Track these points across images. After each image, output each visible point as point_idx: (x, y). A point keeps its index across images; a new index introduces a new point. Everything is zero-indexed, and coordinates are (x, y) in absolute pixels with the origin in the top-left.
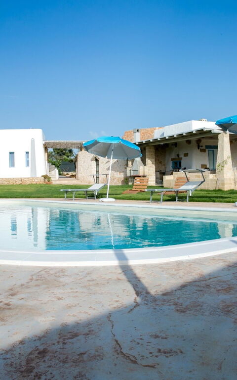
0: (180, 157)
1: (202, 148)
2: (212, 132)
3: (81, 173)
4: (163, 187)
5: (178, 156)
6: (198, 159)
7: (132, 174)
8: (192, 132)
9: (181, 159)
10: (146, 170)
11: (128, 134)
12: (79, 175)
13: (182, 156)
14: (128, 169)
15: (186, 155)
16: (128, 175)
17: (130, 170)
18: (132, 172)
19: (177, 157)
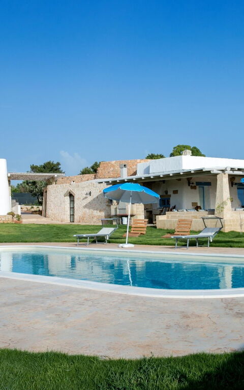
0: (169, 193)
1: (193, 185)
2: (212, 172)
3: (51, 210)
4: (155, 227)
5: (166, 192)
6: (189, 197)
7: (118, 213)
8: (190, 172)
9: (170, 196)
10: (135, 209)
11: (105, 165)
12: (49, 212)
13: (171, 193)
14: (113, 208)
15: (175, 192)
16: (113, 213)
17: (116, 208)
18: (118, 210)
19: (165, 194)
